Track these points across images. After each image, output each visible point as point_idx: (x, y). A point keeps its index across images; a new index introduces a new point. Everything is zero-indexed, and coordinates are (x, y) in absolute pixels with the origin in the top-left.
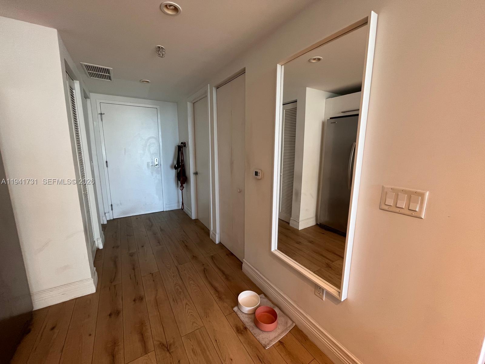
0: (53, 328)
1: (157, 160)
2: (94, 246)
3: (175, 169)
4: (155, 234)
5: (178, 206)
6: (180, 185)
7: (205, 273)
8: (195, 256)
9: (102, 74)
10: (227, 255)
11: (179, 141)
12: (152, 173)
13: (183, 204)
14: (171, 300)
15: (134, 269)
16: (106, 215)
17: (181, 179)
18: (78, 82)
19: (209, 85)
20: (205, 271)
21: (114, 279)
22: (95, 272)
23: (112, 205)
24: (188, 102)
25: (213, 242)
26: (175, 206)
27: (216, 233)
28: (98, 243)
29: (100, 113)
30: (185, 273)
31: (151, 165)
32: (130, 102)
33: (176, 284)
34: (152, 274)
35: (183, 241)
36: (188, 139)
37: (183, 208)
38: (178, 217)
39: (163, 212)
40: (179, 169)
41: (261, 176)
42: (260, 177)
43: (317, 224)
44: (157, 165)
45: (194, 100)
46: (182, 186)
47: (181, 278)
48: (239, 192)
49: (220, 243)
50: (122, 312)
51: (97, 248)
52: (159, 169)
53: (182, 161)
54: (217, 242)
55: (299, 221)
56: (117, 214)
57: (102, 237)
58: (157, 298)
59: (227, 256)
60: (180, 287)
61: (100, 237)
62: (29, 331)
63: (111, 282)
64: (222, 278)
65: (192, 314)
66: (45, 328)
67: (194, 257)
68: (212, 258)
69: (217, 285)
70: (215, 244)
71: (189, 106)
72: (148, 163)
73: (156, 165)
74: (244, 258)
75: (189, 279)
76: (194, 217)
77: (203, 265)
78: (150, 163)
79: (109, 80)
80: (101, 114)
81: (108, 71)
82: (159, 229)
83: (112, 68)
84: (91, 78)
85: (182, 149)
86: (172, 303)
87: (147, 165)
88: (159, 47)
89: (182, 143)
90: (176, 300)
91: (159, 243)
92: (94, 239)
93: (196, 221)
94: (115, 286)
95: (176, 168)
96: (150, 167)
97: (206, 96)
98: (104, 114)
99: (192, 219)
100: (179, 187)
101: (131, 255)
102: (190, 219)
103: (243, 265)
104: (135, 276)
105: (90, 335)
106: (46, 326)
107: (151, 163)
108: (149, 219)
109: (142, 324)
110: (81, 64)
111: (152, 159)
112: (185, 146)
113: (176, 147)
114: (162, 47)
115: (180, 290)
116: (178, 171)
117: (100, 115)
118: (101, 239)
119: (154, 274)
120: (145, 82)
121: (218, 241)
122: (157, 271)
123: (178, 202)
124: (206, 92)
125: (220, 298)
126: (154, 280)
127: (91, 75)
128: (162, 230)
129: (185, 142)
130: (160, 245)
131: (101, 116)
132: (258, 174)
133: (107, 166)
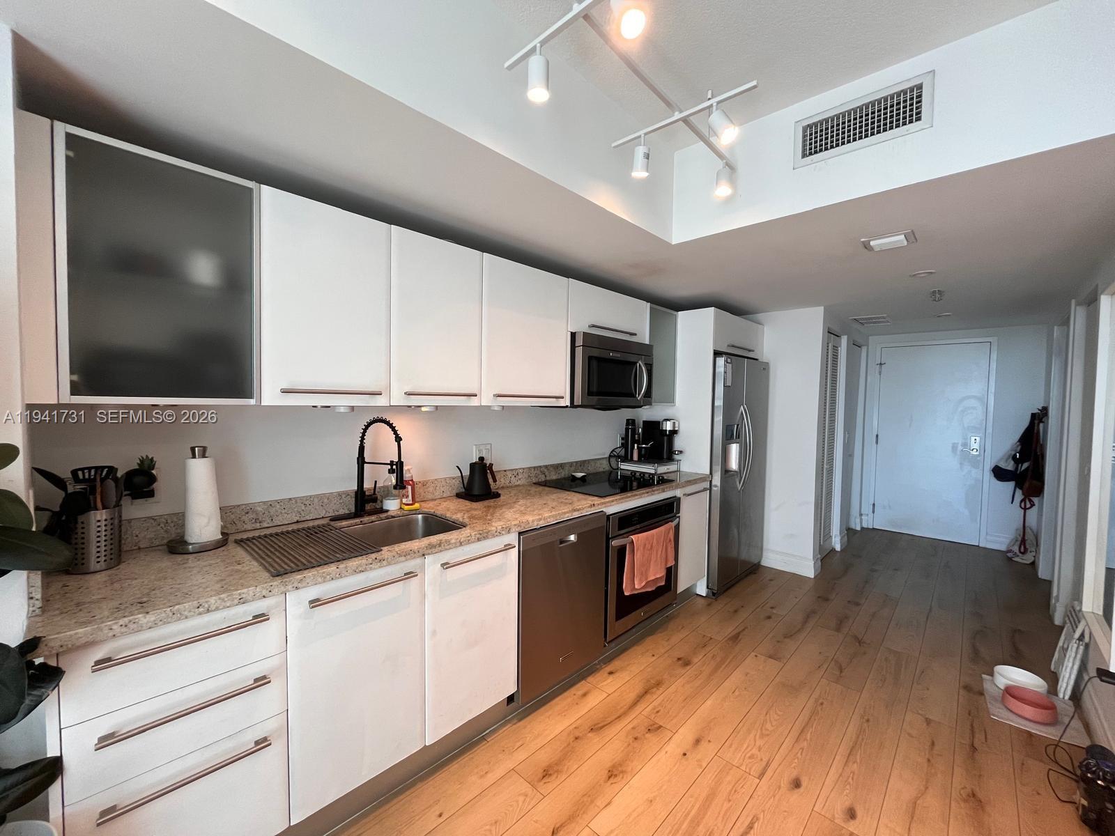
0: (771, 580)
1: (978, 441)
2: (828, 542)
3: (1015, 463)
9: (877, 320)
11: (1037, 406)
12: (961, 465)
16: (863, 518)
17: (1027, 485)
18: (845, 337)
23: (874, 505)
28: (835, 541)
29: (879, 363)
31: (960, 448)
39: (976, 547)
40: (1027, 464)
44: (975, 451)
46: (1026, 499)
51: (832, 548)
52: (979, 459)
56: (880, 522)
61: (840, 534)
66: (766, 577)
68: (1015, 631)
72: (954, 444)
77: (985, 627)
78: (960, 444)
87: (953, 447)
89: (1041, 409)
92: (831, 534)
95: (1016, 460)
96: (958, 453)
98: (885, 363)
110: (849, 319)
111: (965, 438)
112: (1046, 416)
116: (1024, 468)
118: (840, 537)
121: (1060, 619)
125: (973, 660)
129: (1047, 408)
131: (880, 367)
133: (877, 443)
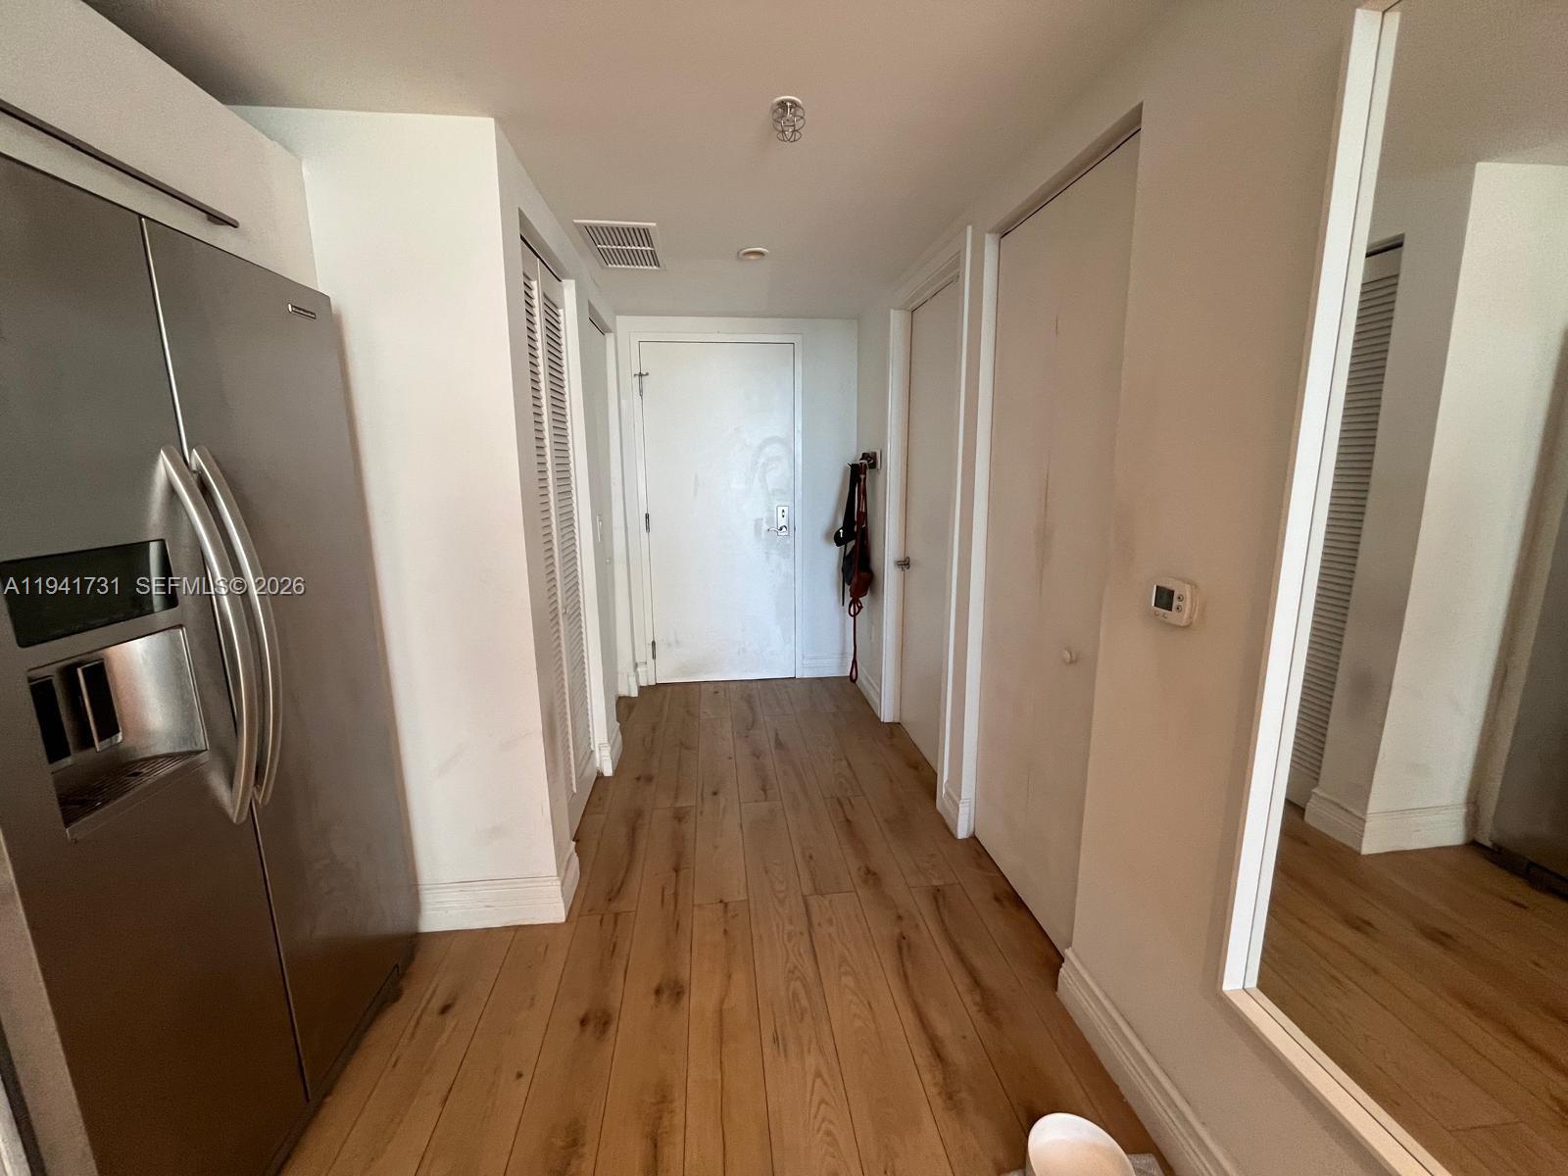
0: (445, 1009)
1: (786, 514)
2: (590, 765)
3: (838, 545)
4: (757, 755)
5: (842, 666)
6: (848, 599)
7: (902, 958)
8: (875, 874)
9: (633, 248)
10: (997, 899)
11: (858, 450)
12: (767, 553)
13: (854, 662)
14: (768, 1037)
15: (677, 870)
16: (639, 669)
17: (855, 580)
18: (573, 282)
19: (970, 228)
20: (903, 947)
21: (619, 890)
22: (571, 855)
23: (653, 643)
24: (892, 311)
25: (947, 830)
26: (831, 666)
27: (960, 797)
28: (600, 757)
29: (638, 373)
30: (830, 935)
31: (765, 527)
32: (718, 332)
33: (793, 973)
34: (726, 905)
35: (838, 799)
36: (884, 444)
37: (854, 678)
38: (837, 707)
39: (792, 680)
40: (851, 544)
41: (1192, 611)
42: (1186, 616)
43: (1472, 844)
44: (784, 529)
45: (912, 300)
46: (855, 601)
47: (814, 951)
48: (1068, 661)
49: (973, 838)
50: (615, 1023)
51: (598, 773)
52: (788, 542)
53: (863, 516)
54: (962, 833)
55: (1365, 813)
56: (666, 671)
57: (612, 741)
58: (725, 1006)
59: (994, 903)
60: (804, 986)
61: (609, 740)
62: (396, 996)
63: (610, 900)
64: (967, 999)
65: (831, 1127)
66: (431, 998)
67: (871, 876)
68: (937, 895)
69: (943, 1028)
70: (952, 835)
71: (897, 321)
72: (757, 520)
73: (781, 529)
74: (1069, 945)
75: (840, 966)
76: (887, 715)
77: (900, 918)
78: (765, 520)
79: (655, 267)
80: (641, 375)
81: (644, 235)
82: (772, 743)
83: (654, 224)
84: (611, 268)
85: (862, 476)
86: (768, 1049)
87: (755, 527)
88: (782, 104)
89: (865, 456)
90: (784, 1039)
91: (764, 790)
92: (592, 746)
93: (895, 728)
94: (617, 915)
95: (838, 541)
96: (763, 535)
97: (957, 278)
98: (647, 374)
99: (879, 719)
100: (847, 604)
101: (679, 816)
102: (874, 718)
103: (1061, 970)
104: (676, 894)
105: (520, 1075)
106: (434, 992)
107: (767, 522)
108: (749, 700)
109: (663, 1098)
110: (576, 224)
111: (770, 510)
112: (873, 466)
113: (846, 470)
114: (792, 102)
115: (805, 1002)
116: (848, 552)
117: (637, 377)
118: (609, 748)
119: (730, 907)
120: (752, 257)
121: (966, 826)
122: (742, 898)
123: (843, 654)
124: (957, 262)
125: (950, 1097)
126: (725, 931)
127: (607, 257)
128: (779, 744)
129: (875, 454)
130: (766, 800)
131: (640, 383)
132: (1176, 603)
133: (648, 530)
